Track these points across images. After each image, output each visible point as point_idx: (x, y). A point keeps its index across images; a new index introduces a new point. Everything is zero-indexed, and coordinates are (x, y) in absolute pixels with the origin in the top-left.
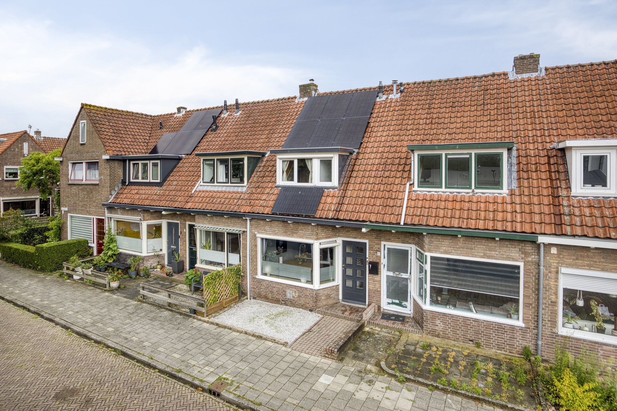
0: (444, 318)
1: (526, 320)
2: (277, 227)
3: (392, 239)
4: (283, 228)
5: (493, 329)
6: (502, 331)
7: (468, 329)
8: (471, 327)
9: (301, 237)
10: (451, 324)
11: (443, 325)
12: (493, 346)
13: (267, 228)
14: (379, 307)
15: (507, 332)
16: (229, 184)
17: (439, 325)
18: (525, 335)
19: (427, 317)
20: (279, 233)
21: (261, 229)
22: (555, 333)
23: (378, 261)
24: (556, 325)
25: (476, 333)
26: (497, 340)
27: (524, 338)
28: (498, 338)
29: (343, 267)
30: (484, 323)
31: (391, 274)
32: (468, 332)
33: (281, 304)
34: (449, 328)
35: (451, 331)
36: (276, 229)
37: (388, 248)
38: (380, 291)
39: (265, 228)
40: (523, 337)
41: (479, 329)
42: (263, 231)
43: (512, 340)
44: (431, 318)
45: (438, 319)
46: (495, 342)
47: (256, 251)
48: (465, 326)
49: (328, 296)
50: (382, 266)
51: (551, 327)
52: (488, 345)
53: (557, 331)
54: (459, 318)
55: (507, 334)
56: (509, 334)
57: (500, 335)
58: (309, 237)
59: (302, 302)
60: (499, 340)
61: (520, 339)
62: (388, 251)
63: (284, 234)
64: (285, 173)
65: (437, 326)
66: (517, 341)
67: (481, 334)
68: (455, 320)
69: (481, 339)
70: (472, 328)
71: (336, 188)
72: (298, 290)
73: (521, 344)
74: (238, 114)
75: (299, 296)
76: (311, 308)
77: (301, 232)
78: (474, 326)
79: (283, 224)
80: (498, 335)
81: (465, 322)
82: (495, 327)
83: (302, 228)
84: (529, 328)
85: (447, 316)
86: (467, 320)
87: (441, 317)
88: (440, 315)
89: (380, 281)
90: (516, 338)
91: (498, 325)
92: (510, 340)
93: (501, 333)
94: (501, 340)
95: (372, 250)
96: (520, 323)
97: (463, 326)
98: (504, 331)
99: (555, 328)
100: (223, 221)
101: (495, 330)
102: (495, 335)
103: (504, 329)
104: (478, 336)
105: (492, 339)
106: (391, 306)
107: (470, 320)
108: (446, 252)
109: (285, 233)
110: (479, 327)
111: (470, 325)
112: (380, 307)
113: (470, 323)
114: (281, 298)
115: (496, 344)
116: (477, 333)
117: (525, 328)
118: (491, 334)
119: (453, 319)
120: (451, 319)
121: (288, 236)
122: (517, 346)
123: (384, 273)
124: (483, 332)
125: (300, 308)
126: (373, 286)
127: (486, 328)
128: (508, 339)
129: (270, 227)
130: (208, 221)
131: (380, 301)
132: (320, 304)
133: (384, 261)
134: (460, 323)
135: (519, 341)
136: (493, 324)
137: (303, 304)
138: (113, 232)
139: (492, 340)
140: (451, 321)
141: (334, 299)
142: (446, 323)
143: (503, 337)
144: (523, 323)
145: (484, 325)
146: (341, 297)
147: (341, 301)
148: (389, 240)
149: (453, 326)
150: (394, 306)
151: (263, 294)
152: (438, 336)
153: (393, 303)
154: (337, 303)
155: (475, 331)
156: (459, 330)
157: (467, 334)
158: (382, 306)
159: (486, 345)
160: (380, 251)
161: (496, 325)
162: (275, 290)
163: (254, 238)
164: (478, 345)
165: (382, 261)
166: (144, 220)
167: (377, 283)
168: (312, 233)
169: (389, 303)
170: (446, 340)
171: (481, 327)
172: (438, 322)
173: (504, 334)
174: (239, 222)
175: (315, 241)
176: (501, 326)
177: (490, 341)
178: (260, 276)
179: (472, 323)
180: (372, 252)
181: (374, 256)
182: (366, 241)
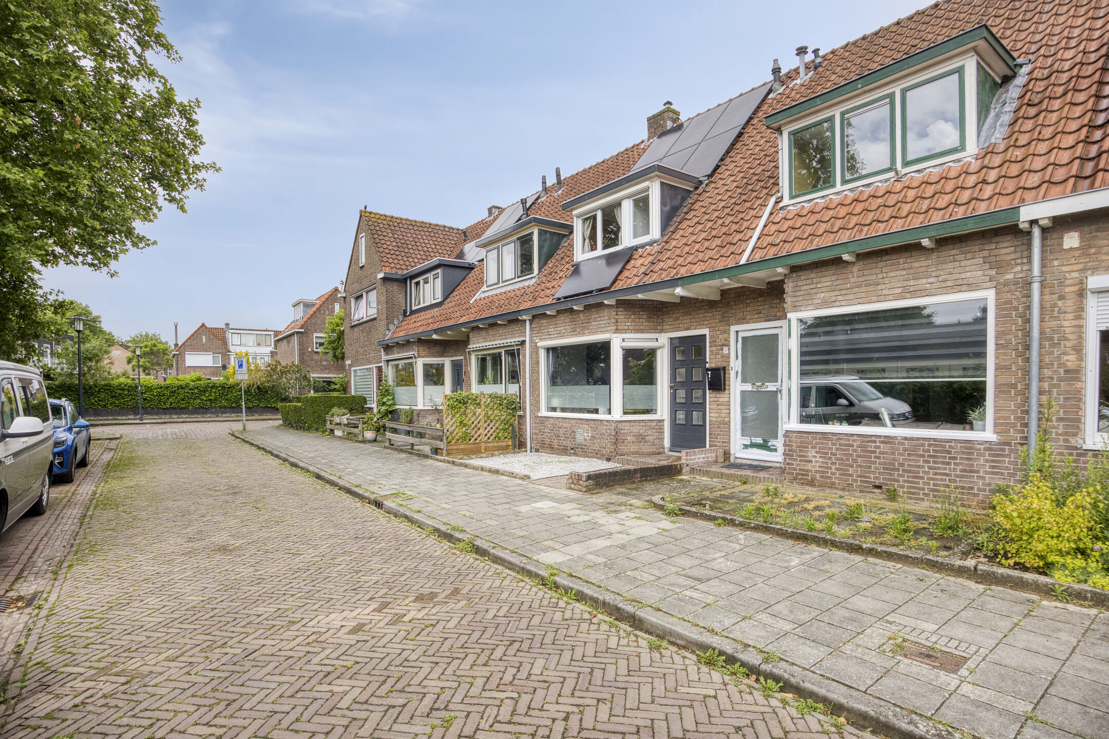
0: (822, 443)
1: (1002, 424)
3: (748, 317)
4: (572, 324)
5: (923, 456)
6: (945, 457)
7: (872, 462)
8: (876, 457)
10: (835, 455)
11: (821, 460)
12: (924, 494)
13: (552, 329)
14: (727, 455)
15: (955, 458)
16: (517, 280)
17: (814, 460)
18: (999, 462)
19: (792, 446)
20: (567, 335)
21: (543, 332)
22: (1076, 448)
23: (725, 364)
24: (1078, 428)
25: (887, 469)
26: (933, 479)
27: (995, 469)
28: (936, 474)
29: (671, 387)
30: (903, 444)
31: (748, 387)
32: (870, 467)
33: (570, 455)
34: (833, 463)
35: (837, 469)
36: (563, 327)
37: (743, 338)
38: (728, 423)
39: (549, 331)
40: (993, 467)
41: (894, 459)
42: (546, 336)
43: (966, 477)
44: (798, 447)
45: (812, 447)
46: (929, 484)
47: (538, 372)
48: (864, 456)
49: (641, 438)
50: (732, 374)
51: (1066, 434)
52: (913, 493)
53: (1081, 441)
54: (853, 441)
55: (955, 464)
56: (961, 464)
57: (939, 468)
58: (605, 329)
59: (596, 447)
60: (937, 479)
61: (986, 473)
62: (743, 343)
64: (587, 240)
65: (810, 461)
66: (979, 477)
67: (899, 470)
68: (846, 445)
69: (897, 481)
70: (879, 458)
71: (655, 242)
73: (989, 485)
74: (560, 192)
75: (593, 437)
77: (595, 323)
78: (883, 453)
79: (572, 317)
80: (935, 468)
81: (865, 447)
82: (928, 451)
83: (595, 316)
84: (1009, 444)
85: (830, 439)
86: (871, 441)
87: (817, 443)
88: (815, 439)
89: (728, 404)
90: (978, 472)
91: (936, 446)
92: (962, 477)
93: (943, 463)
94: (941, 480)
95: (715, 346)
96: (988, 435)
97: (859, 456)
98: (950, 458)
99: (1075, 435)
101: (929, 456)
102: (930, 468)
103: (949, 452)
104: (891, 474)
105: (922, 478)
106: (750, 450)
107: (875, 442)
108: (825, 304)
109: (574, 332)
110: (893, 453)
111: (875, 452)
112: (729, 454)
113: (875, 447)
114: (568, 443)
115: (932, 490)
116: (890, 468)
117: (999, 444)
118: (919, 467)
119: (840, 445)
120: (835, 444)
121: (579, 334)
122: (980, 490)
123: (736, 386)
124: (902, 465)
125: (593, 457)
126: (717, 415)
127: (909, 455)
128: (957, 476)
129: (555, 326)
131: (729, 442)
132: (623, 448)
133: (735, 365)
134: (855, 451)
135: (983, 478)
136: (923, 445)
137: (598, 450)
138: (390, 382)
139: (921, 481)
140: (837, 449)
141: (653, 444)
142: (827, 453)
143: (947, 472)
144: (995, 432)
145: (905, 450)
146: (667, 443)
147: (666, 450)
148: (742, 321)
149: (842, 459)
150: (755, 450)
151: (547, 441)
152: (811, 483)
153: (753, 445)
154: (659, 453)
155: (885, 463)
156: (852, 466)
157: (869, 472)
158: (732, 452)
159: (909, 493)
160: (728, 345)
161: (930, 445)
162: (562, 431)
163: (535, 350)
164: (892, 496)
165: (732, 364)
166: (419, 356)
167: (723, 407)
168: (609, 321)
169: (746, 447)
170: (828, 491)
171: (899, 454)
172: (811, 453)
173: (949, 464)
174: (518, 329)
175: (615, 335)
176: (942, 446)
177: (919, 483)
178: (544, 413)
179: (879, 447)
180: (714, 349)
181: (719, 356)
182: (705, 331)
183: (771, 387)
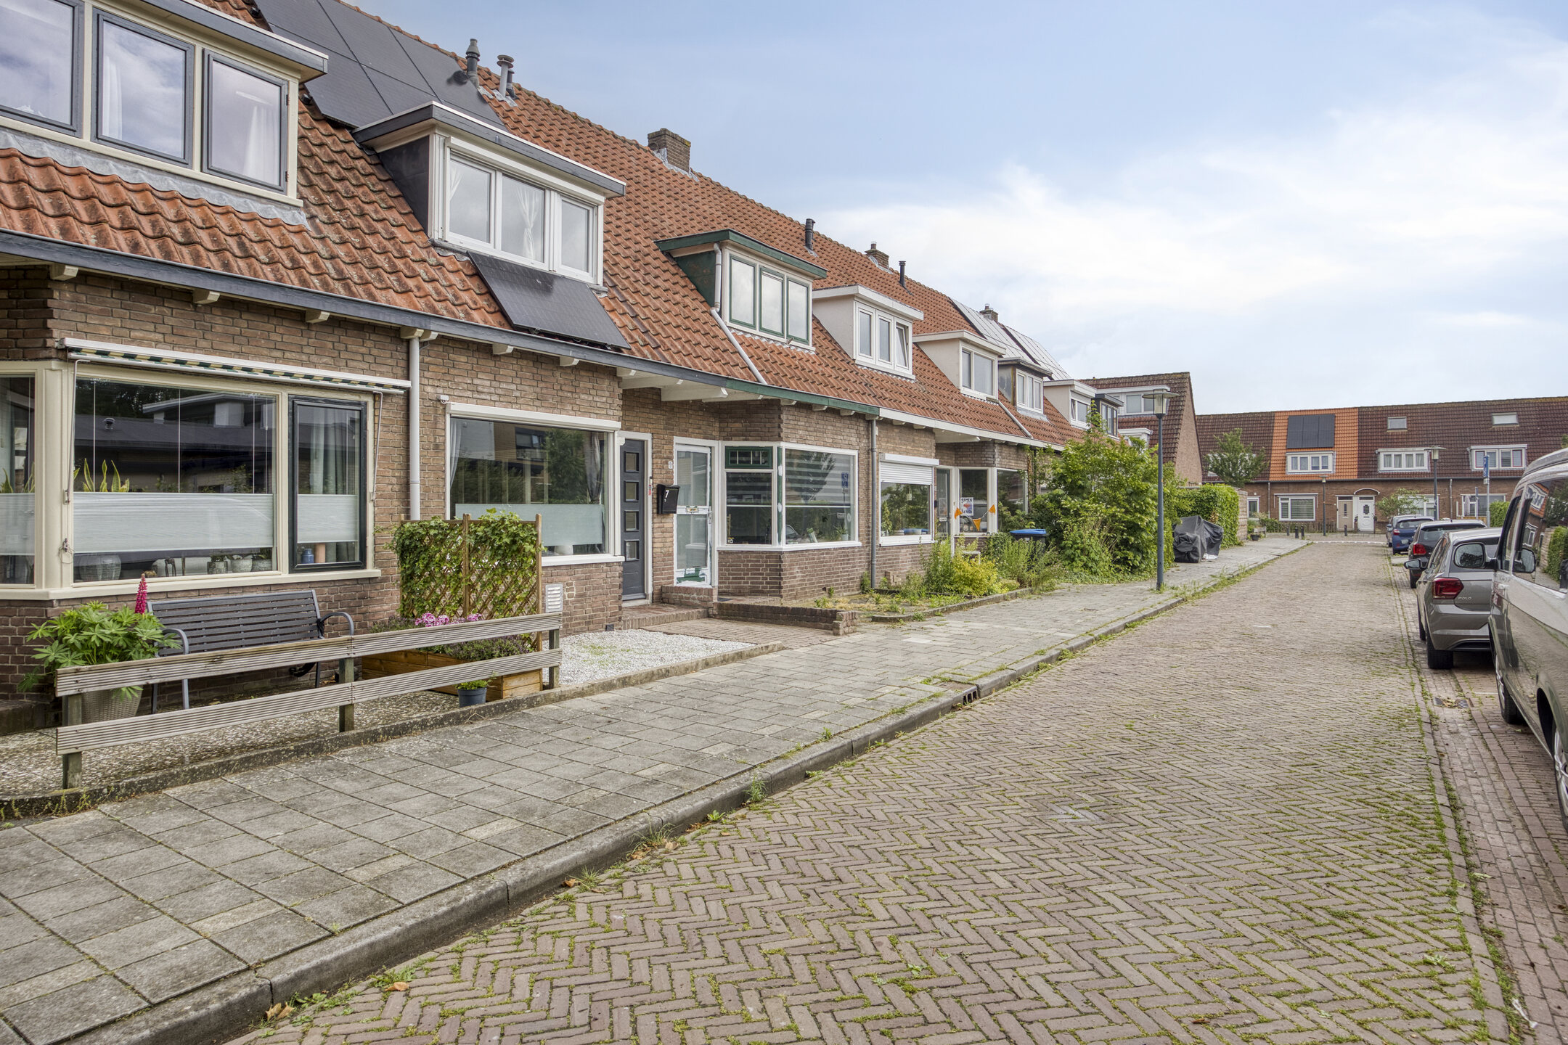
0: (800, 560)
1: (861, 535)
2: (518, 381)
3: (690, 430)
4: (535, 383)
5: (840, 560)
6: (847, 559)
7: (822, 570)
9: (584, 413)
10: (806, 568)
11: (801, 574)
12: (840, 588)
13: (483, 381)
15: (850, 559)
16: (199, 174)
18: (862, 558)
19: (786, 566)
20: (521, 401)
21: (458, 384)
22: (879, 546)
23: (671, 482)
25: (828, 574)
27: (861, 563)
28: (844, 572)
30: (835, 553)
31: (684, 510)
32: (822, 574)
34: (806, 576)
35: (808, 580)
36: (514, 387)
37: (679, 452)
38: (672, 554)
39: (476, 381)
41: (830, 565)
42: (469, 394)
44: (789, 566)
45: (796, 565)
48: (819, 566)
53: (879, 542)
54: (815, 555)
57: (845, 568)
58: (604, 412)
59: (587, 612)
61: (858, 566)
63: (537, 403)
65: (796, 577)
66: (856, 570)
67: (832, 573)
68: (811, 559)
69: (832, 581)
70: (825, 566)
72: (578, 579)
73: (859, 573)
75: (580, 596)
76: (608, 621)
77: (586, 397)
78: (827, 562)
79: (535, 370)
81: (819, 558)
82: (842, 556)
83: (589, 385)
84: (864, 547)
85: (804, 556)
88: (797, 556)
89: (672, 530)
91: (844, 552)
94: (845, 576)
95: (659, 457)
96: (856, 543)
97: (817, 566)
100: (274, 337)
101: (842, 560)
102: (842, 568)
103: (848, 556)
104: (829, 578)
105: (840, 577)
106: (684, 583)
107: (823, 554)
108: (802, 440)
109: (540, 401)
110: (830, 562)
111: (824, 562)
115: (843, 584)
117: (861, 547)
118: (839, 569)
119: (809, 559)
120: (807, 559)
121: (553, 408)
122: (856, 578)
124: (833, 569)
125: (582, 631)
126: (661, 545)
127: (835, 561)
128: (850, 571)
129: (492, 377)
130: (161, 328)
131: (673, 577)
134: (815, 563)
135: (858, 570)
136: (840, 553)
137: (591, 617)
139: (840, 579)
140: (807, 563)
142: (802, 568)
143: (848, 569)
144: (860, 540)
145: (834, 557)
148: (685, 433)
149: (810, 572)
150: (688, 583)
152: (796, 597)
153: (685, 577)
155: (827, 570)
156: (814, 576)
157: (821, 579)
159: (836, 589)
160: (673, 459)
164: (830, 593)
165: (674, 482)
167: (667, 536)
168: (610, 401)
169: (680, 580)
171: (832, 561)
172: (796, 570)
173: (848, 563)
174: (363, 350)
179: (825, 558)
180: (659, 461)
181: (664, 471)
182: (646, 437)
183: (703, 510)
